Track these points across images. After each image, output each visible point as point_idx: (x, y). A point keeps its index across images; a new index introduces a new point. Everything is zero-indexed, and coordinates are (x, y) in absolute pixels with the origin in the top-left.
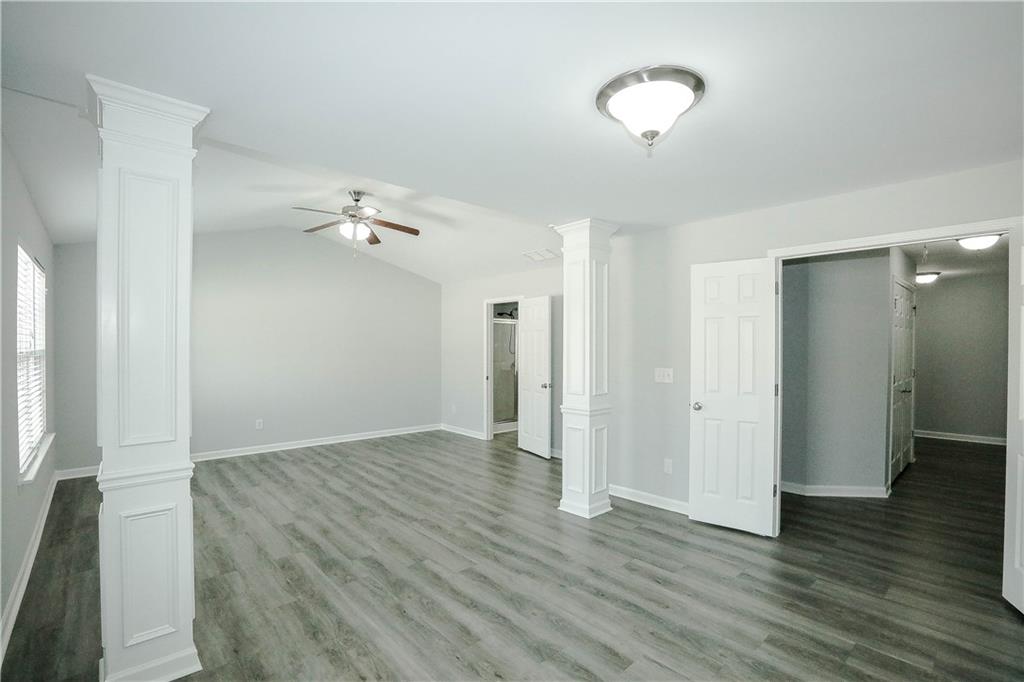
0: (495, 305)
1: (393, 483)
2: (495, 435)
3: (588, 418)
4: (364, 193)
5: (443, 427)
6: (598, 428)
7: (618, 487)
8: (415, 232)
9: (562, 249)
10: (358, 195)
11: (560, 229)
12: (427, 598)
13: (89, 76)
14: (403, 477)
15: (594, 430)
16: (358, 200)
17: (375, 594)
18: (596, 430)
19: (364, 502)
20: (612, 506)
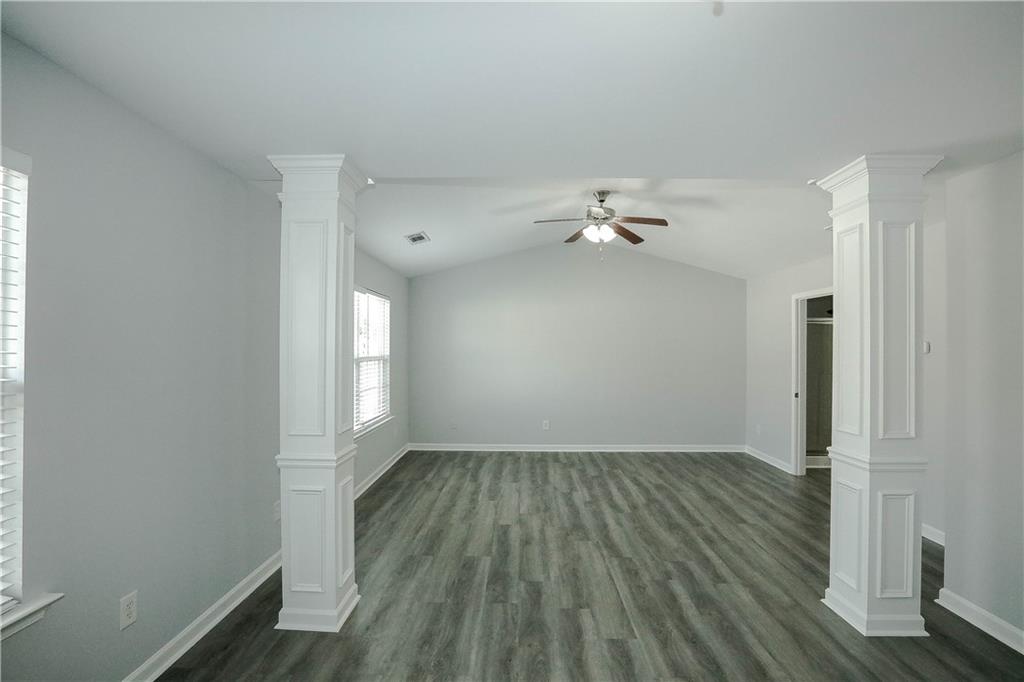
0: (809, 301)
1: (634, 507)
2: (809, 471)
3: (868, 473)
4: (608, 193)
5: (747, 450)
6: (886, 492)
7: (957, 597)
8: (663, 223)
9: (831, 214)
10: (602, 195)
11: (824, 184)
12: (546, 655)
13: (269, 157)
14: (651, 501)
15: (880, 494)
16: (602, 201)
17: (505, 626)
18: (884, 496)
19: (588, 520)
20: (927, 628)
